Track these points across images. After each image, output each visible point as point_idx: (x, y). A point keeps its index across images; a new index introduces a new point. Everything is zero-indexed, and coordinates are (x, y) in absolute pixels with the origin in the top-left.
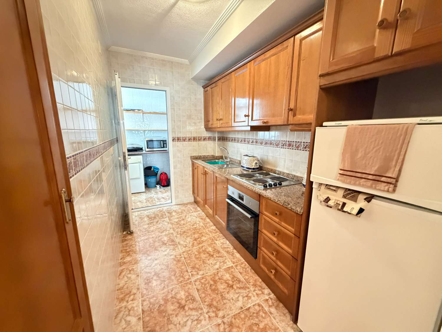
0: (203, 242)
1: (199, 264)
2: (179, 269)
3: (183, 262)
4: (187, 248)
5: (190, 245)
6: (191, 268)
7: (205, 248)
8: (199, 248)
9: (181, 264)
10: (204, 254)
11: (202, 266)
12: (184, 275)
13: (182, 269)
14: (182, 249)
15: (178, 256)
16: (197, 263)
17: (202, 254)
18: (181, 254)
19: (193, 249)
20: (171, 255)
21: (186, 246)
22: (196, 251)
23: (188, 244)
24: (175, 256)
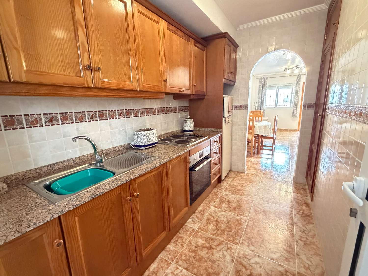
0: (206, 239)
1: (234, 223)
2: (253, 231)
3: (245, 235)
4: (229, 246)
5: (222, 246)
6: (242, 225)
7: (213, 231)
8: (218, 235)
9: (248, 234)
10: (221, 227)
11: (233, 221)
12: (252, 225)
13: (250, 230)
14: (235, 250)
15: (246, 243)
16: (234, 225)
17: (222, 228)
18: (241, 244)
19: (224, 239)
20: (252, 251)
21: (228, 249)
22: (224, 234)
23: (223, 249)
24: (248, 246)
